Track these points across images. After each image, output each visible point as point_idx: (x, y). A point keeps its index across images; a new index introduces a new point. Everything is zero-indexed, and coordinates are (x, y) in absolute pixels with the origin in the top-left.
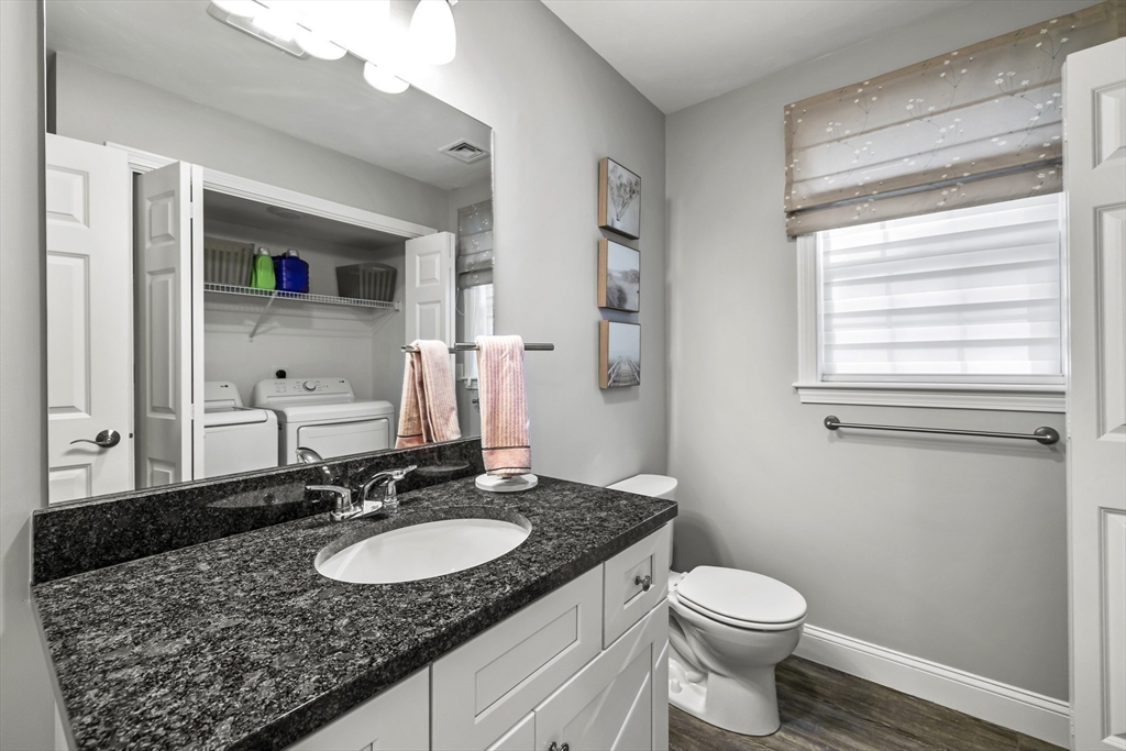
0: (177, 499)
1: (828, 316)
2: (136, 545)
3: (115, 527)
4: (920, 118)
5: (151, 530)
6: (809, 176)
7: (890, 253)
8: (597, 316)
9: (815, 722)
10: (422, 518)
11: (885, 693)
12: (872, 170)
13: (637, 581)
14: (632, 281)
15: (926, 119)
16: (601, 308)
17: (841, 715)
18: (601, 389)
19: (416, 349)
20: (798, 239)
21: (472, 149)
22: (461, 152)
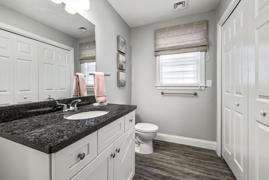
0: (24, 106)
1: (162, 72)
2: (14, 117)
3: (9, 112)
4: (177, 36)
5: (18, 114)
6: (159, 44)
7: (172, 61)
8: (117, 70)
9: (160, 150)
10: (83, 111)
11: (171, 143)
12: (169, 45)
13: (130, 120)
14: (124, 63)
15: (178, 36)
16: (118, 68)
17: (164, 148)
18: (118, 86)
19: (77, 75)
20: (157, 57)
21: (85, 29)
22: (82, 29)
